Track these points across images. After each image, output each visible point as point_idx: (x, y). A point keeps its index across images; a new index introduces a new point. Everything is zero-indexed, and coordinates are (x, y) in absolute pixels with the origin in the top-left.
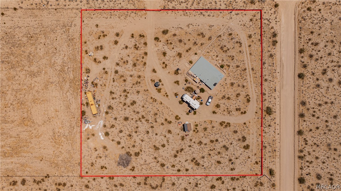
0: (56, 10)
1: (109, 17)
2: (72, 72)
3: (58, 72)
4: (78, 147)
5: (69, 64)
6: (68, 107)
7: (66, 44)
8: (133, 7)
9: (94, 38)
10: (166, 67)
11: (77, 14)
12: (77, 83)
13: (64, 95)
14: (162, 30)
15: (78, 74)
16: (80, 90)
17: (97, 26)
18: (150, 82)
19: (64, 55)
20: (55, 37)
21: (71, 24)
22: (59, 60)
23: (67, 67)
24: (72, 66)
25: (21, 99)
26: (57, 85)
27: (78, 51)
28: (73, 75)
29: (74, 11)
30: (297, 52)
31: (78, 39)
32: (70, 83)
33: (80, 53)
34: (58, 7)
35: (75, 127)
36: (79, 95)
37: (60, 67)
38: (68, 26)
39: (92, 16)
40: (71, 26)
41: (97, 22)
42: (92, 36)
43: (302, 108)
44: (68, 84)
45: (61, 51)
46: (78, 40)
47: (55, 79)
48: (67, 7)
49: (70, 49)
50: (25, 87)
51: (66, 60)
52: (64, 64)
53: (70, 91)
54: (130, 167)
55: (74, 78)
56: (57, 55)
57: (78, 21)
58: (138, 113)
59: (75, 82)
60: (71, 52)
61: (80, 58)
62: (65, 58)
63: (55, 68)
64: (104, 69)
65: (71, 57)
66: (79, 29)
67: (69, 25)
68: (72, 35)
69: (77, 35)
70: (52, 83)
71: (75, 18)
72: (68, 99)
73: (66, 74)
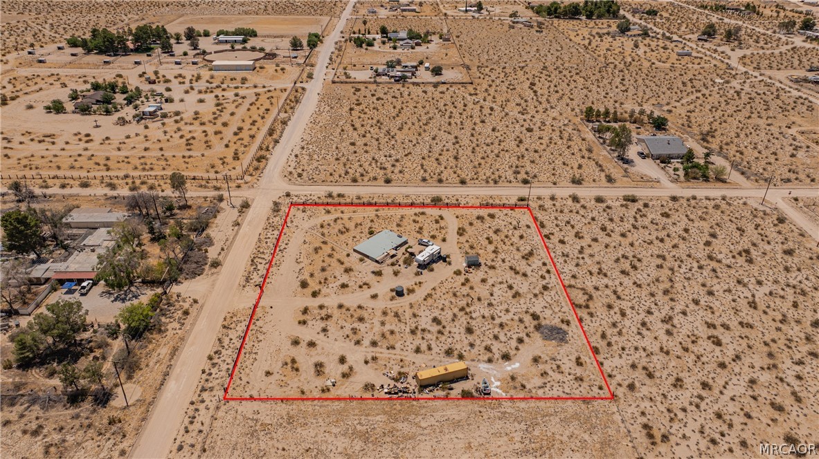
0: (204, 450)
1: (254, 356)
2: (369, 418)
3: (370, 445)
4: (548, 404)
5: (350, 423)
6: (457, 424)
7: (299, 430)
8: (244, 323)
9: (296, 380)
10: (367, 284)
11: (231, 408)
12: (398, 407)
13: (426, 432)
14: (299, 289)
15: (379, 405)
16: (415, 403)
17: (268, 373)
18: (394, 302)
19: (327, 434)
20: (276, 453)
21: (252, 419)
22: (339, 444)
23: (359, 427)
24: (356, 418)
26: (401, 446)
27: (321, 407)
28: (378, 414)
29: (220, 414)
30: (355, 184)
31: (291, 407)
32: (396, 420)
33: (326, 403)
34: (199, 447)
35: (503, 410)
36: (425, 405)
37: (356, 441)
38: (256, 426)
39: (243, 382)
40: (257, 420)
41: (261, 373)
42: (289, 382)
43: (430, 182)
44: (399, 425)
45: (316, 439)
46: (294, 407)
47: (386, 453)
48: (205, 428)
49: (314, 421)
51: (339, 430)
52: (350, 432)
53: (417, 421)
54: (564, 327)
55: (385, 413)
56: (324, 448)
57: (247, 408)
58: (455, 315)
59: (394, 412)
60: (320, 420)
61: (337, 403)
63: (357, 452)
64: (366, 362)
65: (333, 418)
66: (268, 405)
67: (253, 424)
68: (279, 418)
69: (282, 409)
71: (239, 412)
72: (436, 424)
73: (374, 428)
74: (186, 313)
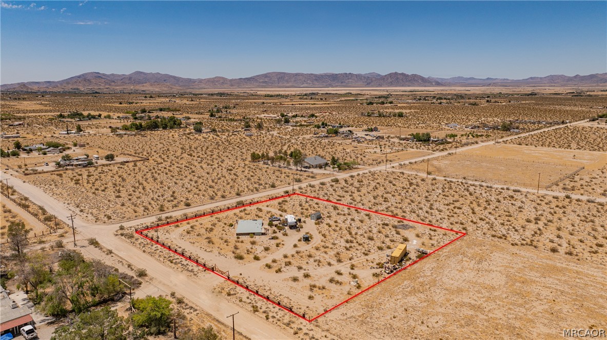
2: (402, 285)
4: (452, 246)
5: (399, 291)
6: (439, 268)
8: (239, 288)
9: (332, 292)
11: (325, 321)
14: (241, 261)
15: (395, 279)
16: (407, 270)
17: (311, 298)
18: (311, 244)
19: (399, 300)
21: (349, 318)
24: (397, 288)
25: (517, 297)
26: (438, 285)
27: (370, 294)
28: (403, 282)
29: (325, 327)
30: (164, 212)
31: (357, 302)
32: (415, 279)
33: (370, 291)
35: (442, 255)
36: (413, 268)
37: (417, 295)
38: (357, 319)
39: (304, 309)
40: (352, 317)
41: (306, 301)
42: (331, 295)
43: (216, 198)
44: (420, 280)
45: (399, 305)
47: (438, 291)
48: (332, 337)
49: (381, 300)
50: (498, 302)
52: (407, 293)
53: (422, 275)
54: (403, 223)
55: (404, 280)
56: (410, 305)
57: (334, 316)
59: (407, 277)
60: (383, 298)
61: (375, 289)
62: (400, 297)
64: (352, 269)
65: (387, 295)
66: (343, 308)
67: (354, 320)
68: (361, 309)
69: (354, 305)
70: (446, 289)
71: (334, 320)
72: (432, 272)
73: (413, 287)
74: (180, 302)
